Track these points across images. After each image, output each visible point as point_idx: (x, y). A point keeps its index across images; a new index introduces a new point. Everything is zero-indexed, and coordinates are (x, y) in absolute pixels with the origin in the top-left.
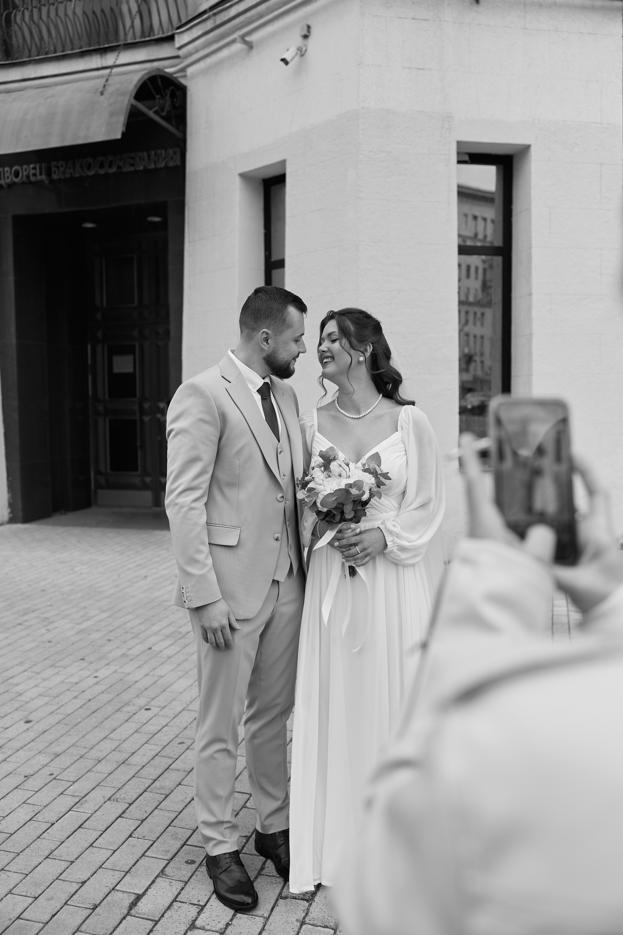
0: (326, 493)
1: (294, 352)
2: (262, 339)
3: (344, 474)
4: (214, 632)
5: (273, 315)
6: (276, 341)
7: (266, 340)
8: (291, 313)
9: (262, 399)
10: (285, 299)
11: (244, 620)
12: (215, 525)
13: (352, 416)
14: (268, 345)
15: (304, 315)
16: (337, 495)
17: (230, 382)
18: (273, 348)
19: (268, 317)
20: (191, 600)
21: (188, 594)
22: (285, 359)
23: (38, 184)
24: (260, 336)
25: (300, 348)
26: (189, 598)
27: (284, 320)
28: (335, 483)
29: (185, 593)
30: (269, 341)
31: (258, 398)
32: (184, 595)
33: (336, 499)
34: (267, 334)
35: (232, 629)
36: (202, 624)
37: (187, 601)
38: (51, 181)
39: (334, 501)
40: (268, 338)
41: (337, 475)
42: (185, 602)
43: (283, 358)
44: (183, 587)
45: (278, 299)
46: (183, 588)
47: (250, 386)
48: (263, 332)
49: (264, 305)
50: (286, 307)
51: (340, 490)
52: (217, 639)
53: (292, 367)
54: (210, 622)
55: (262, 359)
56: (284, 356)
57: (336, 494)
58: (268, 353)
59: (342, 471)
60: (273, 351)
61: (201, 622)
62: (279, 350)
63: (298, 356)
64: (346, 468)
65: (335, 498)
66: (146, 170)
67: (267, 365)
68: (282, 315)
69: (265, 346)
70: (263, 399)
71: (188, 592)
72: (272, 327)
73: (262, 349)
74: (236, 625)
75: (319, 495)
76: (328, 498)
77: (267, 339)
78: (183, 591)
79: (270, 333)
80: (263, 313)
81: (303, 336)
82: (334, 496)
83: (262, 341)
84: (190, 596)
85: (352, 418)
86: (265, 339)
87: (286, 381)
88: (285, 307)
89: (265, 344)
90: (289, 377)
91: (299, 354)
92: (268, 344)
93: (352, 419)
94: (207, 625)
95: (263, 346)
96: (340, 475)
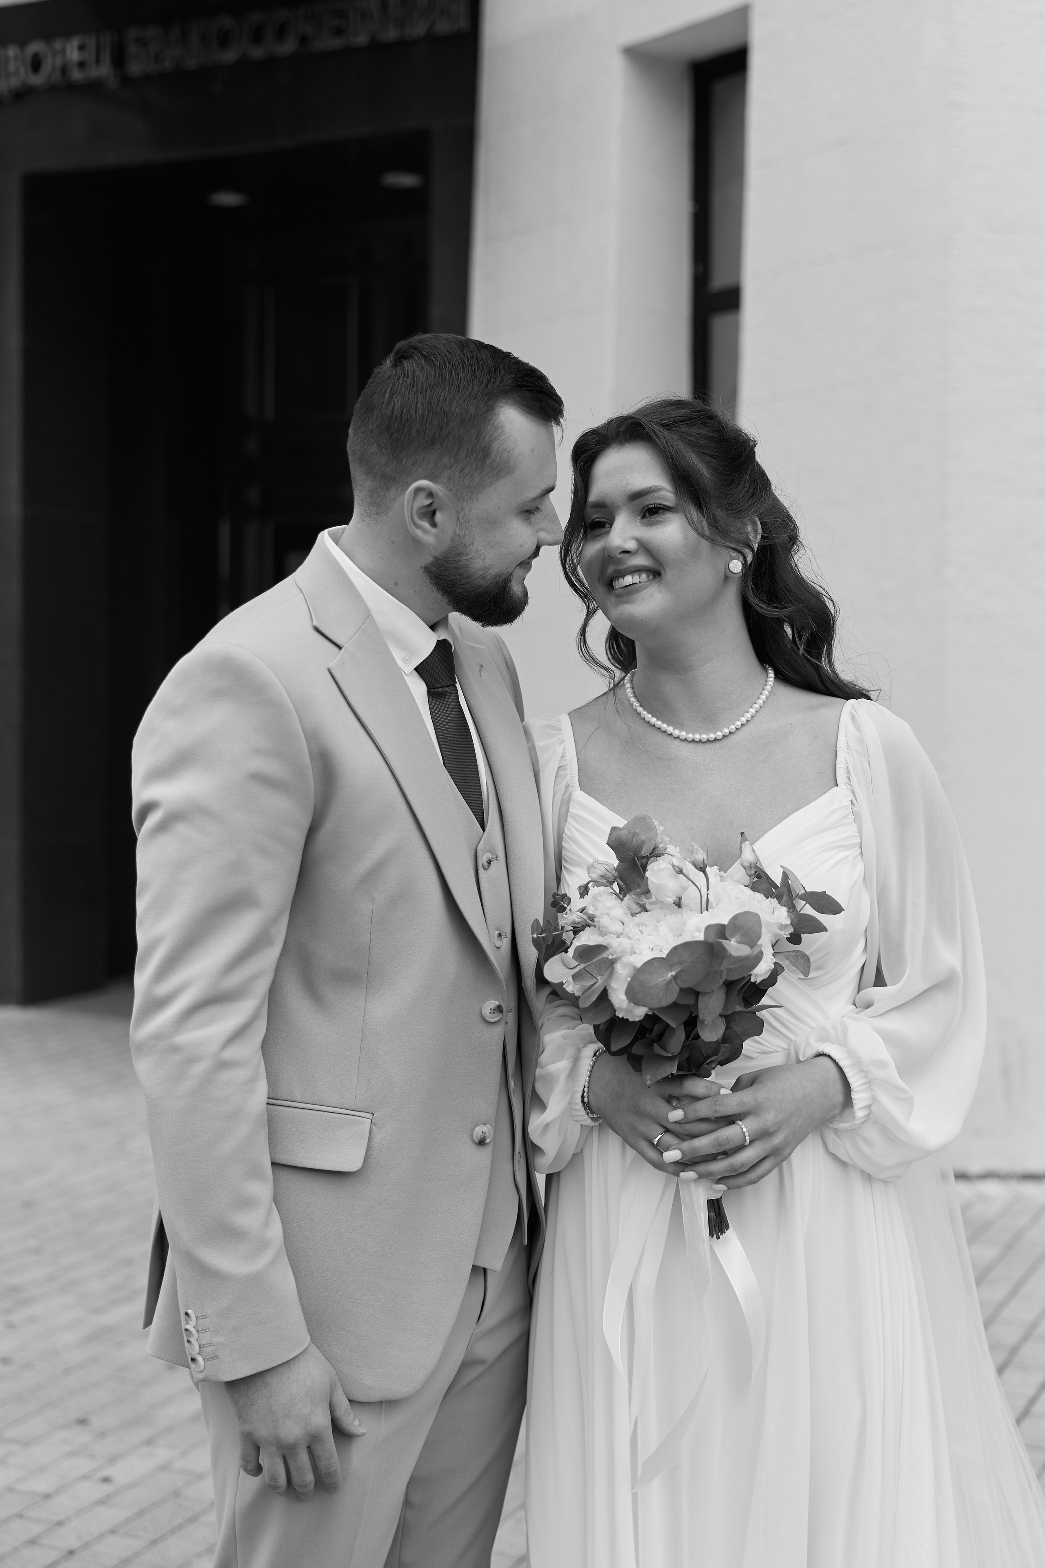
0: (639, 961)
1: (521, 546)
2: (414, 512)
3: (691, 896)
4: (287, 1453)
5: (448, 435)
6: (461, 517)
7: (430, 514)
8: (508, 428)
9: (430, 693)
10: (489, 381)
11: (381, 1403)
12: (290, 1103)
13: (690, 736)
14: (433, 530)
15: (556, 429)
16: (680, 963)
17: (340, 647)
18: (453, 540)
19: (433, 442)
20: (214, 1357)
21: (205, 1338)
22: (493, 572)
23: (93, 88)
24: (408, 502)
25: (542, 529)
26: (209, 1350)
27: (486, 452)
28: (663, 928)
29: (194, 1331)
30: (439, 517)
31: (418, 689)
32: (191, 1339)
33: (675, 978)
34: (430, 494)
35: (340, 1432)
36: (246, 1428)
37: (200, 1359)
38: (126, 80)
39: (669, 982)
40: (434, 506)
41: (671, 900)
42: (193, 1360)
43: (486, 569)
44: (190, 1311)
45: (464, 382)
46: (187, 1314)
47: (398, 656)
48: (418, 490)
49: (419, 405)
50: (490, 409)
51: (687, 945)
52: (294, 1474)
53: (515, 588)
54: (273, 1421)
55: (421, 571)
56: (488, 562)
57: (675, 960)
58: (437, 554)
59: (685, 889)
60: (451, 549)
61: (245, 1422)
62: (473, 543)
63: (536, 553)
64: (699, 878)
65: (673, 973)
66: (376, 47)
67: (438, 589)
68: (478, 437)
69: (425, 531)
70: (432, 694)
71: (205, 1330)
72: (446, 474)
73: (417, 543)
74: (353, 1422)
75: (618, 967)
76: (651, 973)
77: (431, 509)
78: (188, 1327)
79: (440, 494)
80: (418, 431)
81: (551, 494)
82: (671, 967)
83: (416, 518)
84: (210, 1344)
85: (693, 741)
86: (424, 510)
87: (501, 631)
88: (488, 411)
89: (426, 525)
90: (512, 622)
91: (538, 548)
92: (434, 525)
93: (691, 746)
94: (263, 1431)
95: (419, 533)
96: (678, 904)
